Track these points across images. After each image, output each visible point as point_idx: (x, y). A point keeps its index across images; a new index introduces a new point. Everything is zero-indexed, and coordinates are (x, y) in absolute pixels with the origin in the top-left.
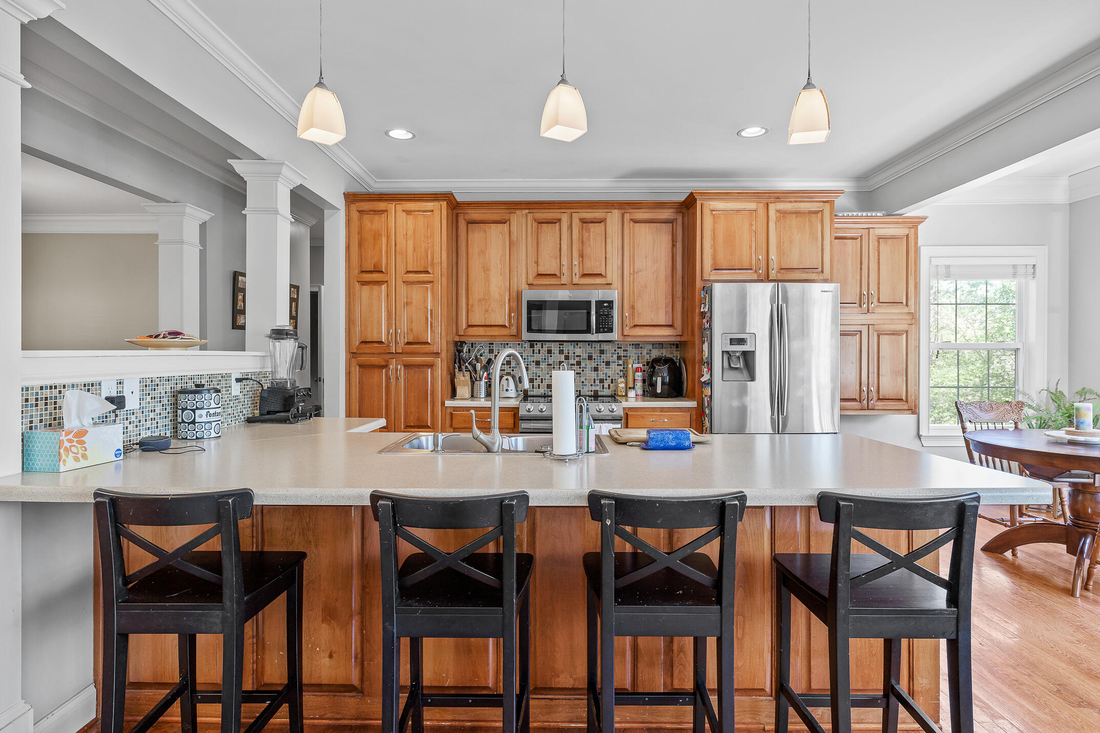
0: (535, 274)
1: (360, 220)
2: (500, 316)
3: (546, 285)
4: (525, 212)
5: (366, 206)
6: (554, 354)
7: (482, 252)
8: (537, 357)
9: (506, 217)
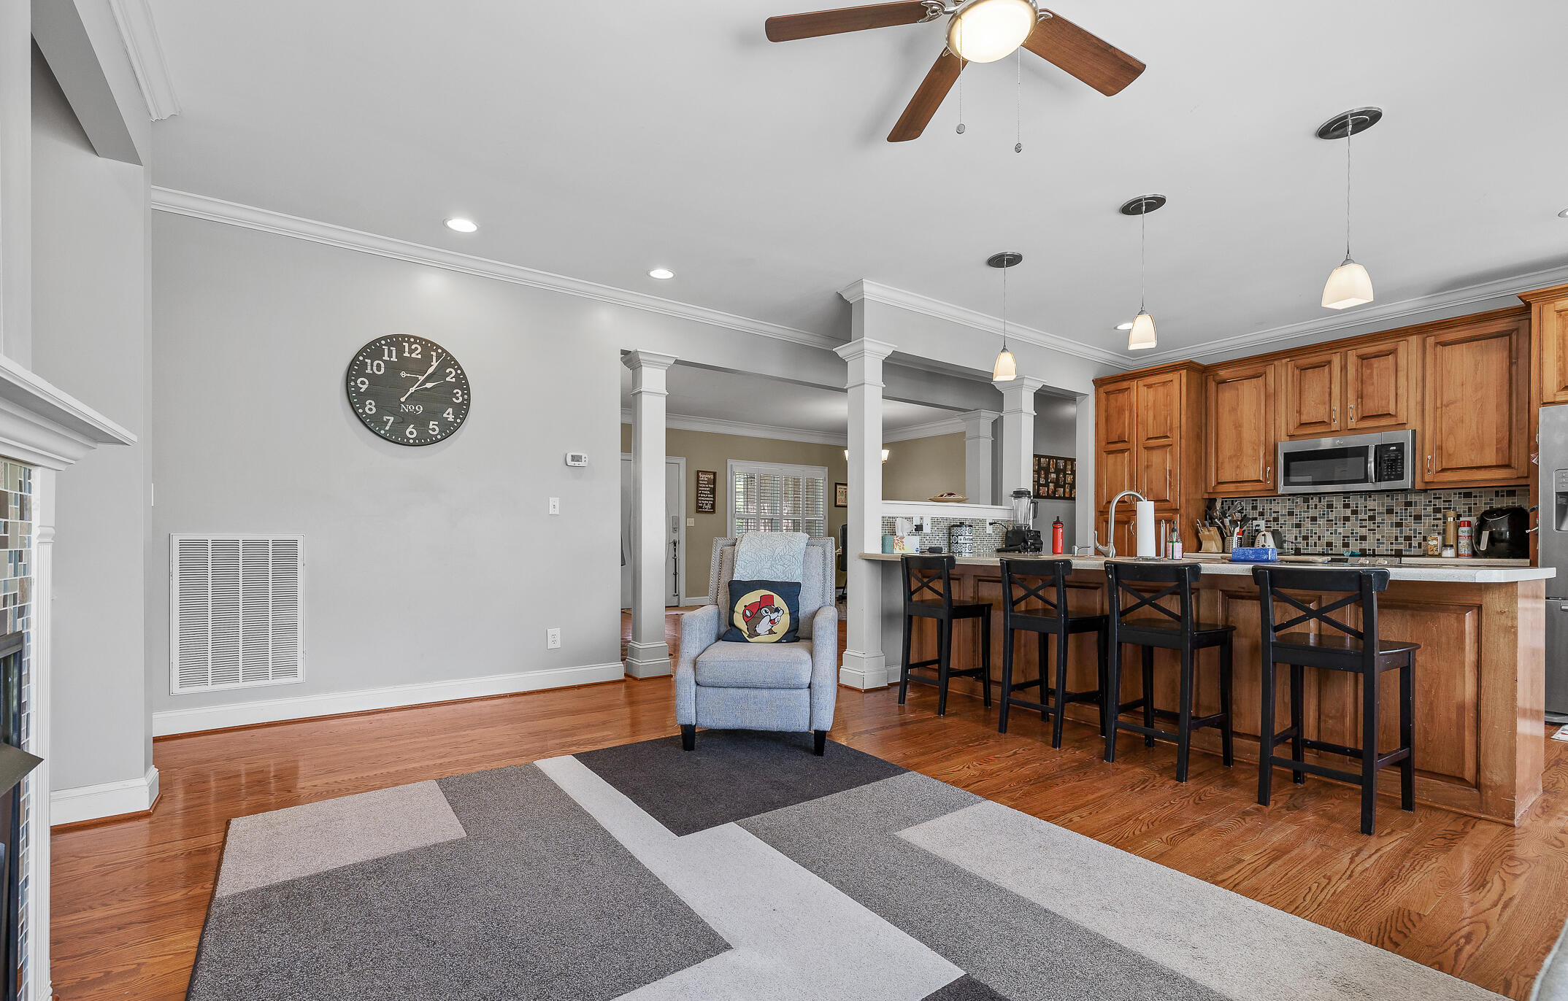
0: (1297, 423)
1: (1107, 400)
2: (1253, 469)
3: (1310, 434)
4: (1284, 361)
5: (1111, 387)
6: (1336, 508)
7: (1234, 410)
8: (1312, 513)
9: (1261, 370)
